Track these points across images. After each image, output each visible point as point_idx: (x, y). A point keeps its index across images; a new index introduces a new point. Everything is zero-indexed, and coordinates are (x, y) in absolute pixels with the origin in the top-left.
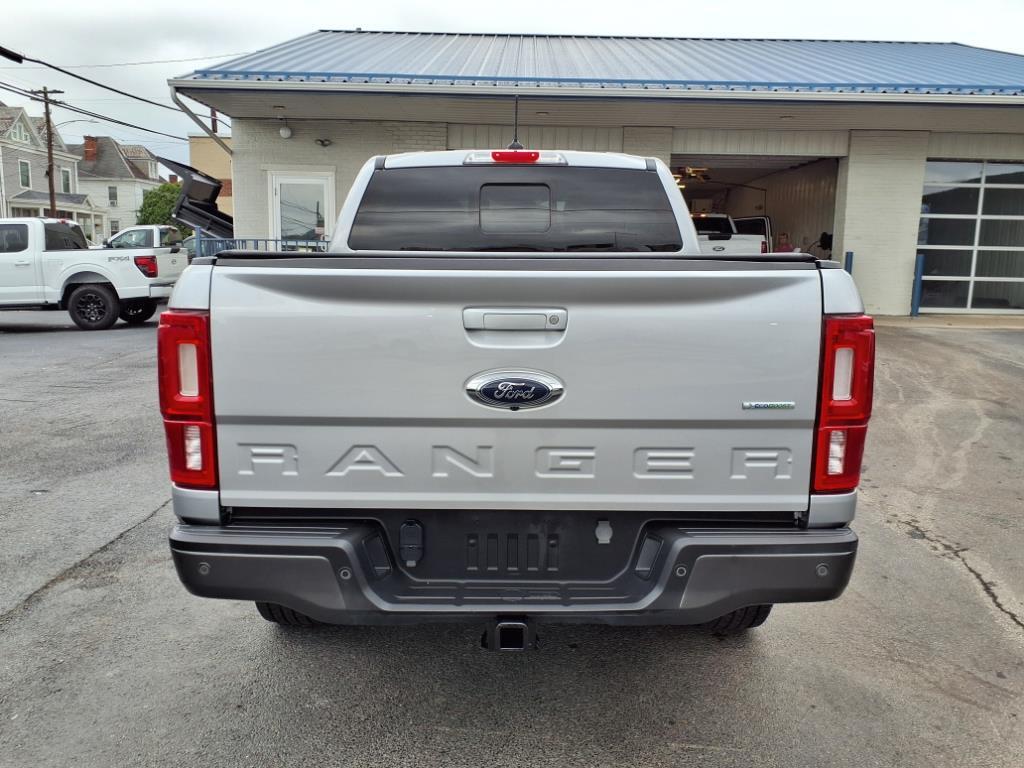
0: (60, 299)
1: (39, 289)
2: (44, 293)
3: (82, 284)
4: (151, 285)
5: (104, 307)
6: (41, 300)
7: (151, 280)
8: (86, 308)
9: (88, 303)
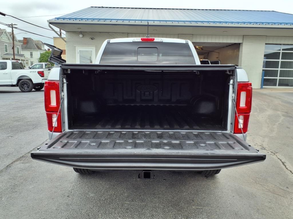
0: (16, 83)
1: (10, 80)
2: (12, 82)
3: (22, 79)
4: (43, 79)
5: (29, 86)
6: (11, 84)
7: (43, 78)
8: (24, 86)
9: (24, 84)
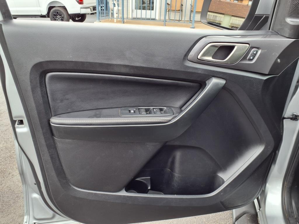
0: (46, 13)
1: (38, 9)
2: (40, 10)
3: (55, 7)
4: (81, 8)
5: (63, 17)
6: (39, 14)
8: (56, 17)
9: (57, 15)
